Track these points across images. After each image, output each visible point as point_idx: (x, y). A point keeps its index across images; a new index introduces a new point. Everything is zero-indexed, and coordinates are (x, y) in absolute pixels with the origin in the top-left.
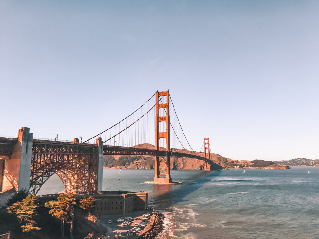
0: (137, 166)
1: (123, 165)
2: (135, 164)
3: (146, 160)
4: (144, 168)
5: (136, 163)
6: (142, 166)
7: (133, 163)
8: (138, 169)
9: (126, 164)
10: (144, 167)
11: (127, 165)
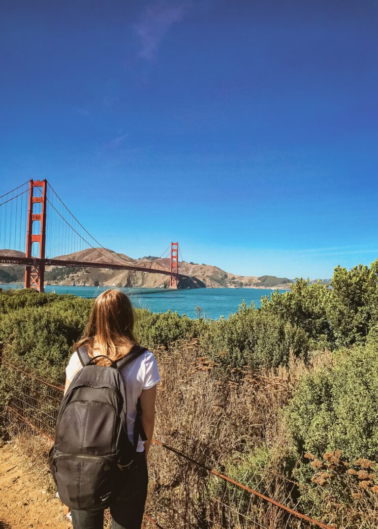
0: (73, 281)
1: (53, 280)
2: (70, 279)
3: (89, 273)
4: (85, 284)
5: (73, 276)
6: (81, 282)
7: (68, 277)
8: (74, 285)
9: (58, 278)
10: (84, 282)
11: (58, 281)
